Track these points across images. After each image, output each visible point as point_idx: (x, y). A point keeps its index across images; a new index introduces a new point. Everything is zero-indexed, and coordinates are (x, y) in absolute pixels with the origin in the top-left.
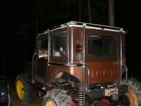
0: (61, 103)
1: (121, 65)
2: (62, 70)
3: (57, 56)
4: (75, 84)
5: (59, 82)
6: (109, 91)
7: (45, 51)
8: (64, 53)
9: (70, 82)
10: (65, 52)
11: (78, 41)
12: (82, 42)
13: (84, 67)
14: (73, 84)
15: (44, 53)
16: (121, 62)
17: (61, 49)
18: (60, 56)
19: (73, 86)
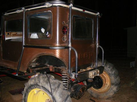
0: (56, 89)
1: (97, 47)
2: (45, 53)
3: (35, 38)
4: (54, 67)
5: (32, 66)
6: (93, 73)
7: (11, 33)
8: (47, 34)
9: (48, 65)
10: (50, 33)
11: (64, 22)
12: (67, 23)
13: (70, 49)
14: (51, 68)
15: (9, 35)
16: (97, 44)
17: (43, 30)
18: (38, 38)
19: (51, 70)
